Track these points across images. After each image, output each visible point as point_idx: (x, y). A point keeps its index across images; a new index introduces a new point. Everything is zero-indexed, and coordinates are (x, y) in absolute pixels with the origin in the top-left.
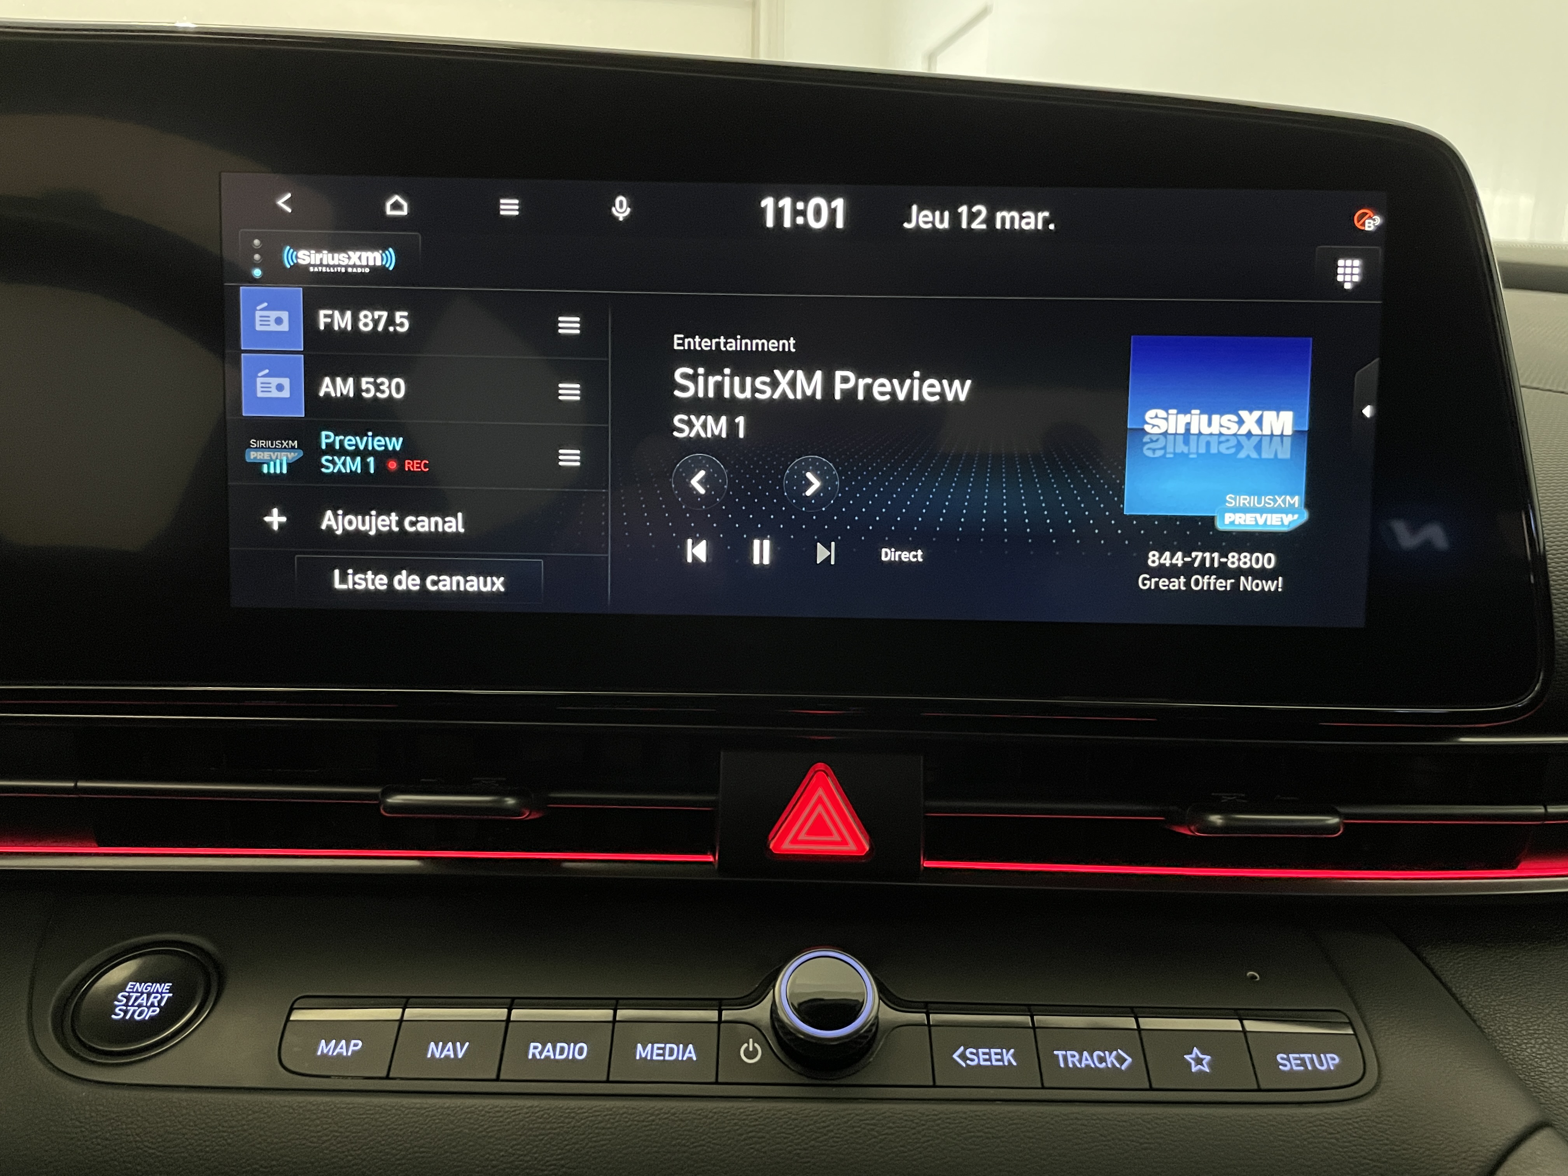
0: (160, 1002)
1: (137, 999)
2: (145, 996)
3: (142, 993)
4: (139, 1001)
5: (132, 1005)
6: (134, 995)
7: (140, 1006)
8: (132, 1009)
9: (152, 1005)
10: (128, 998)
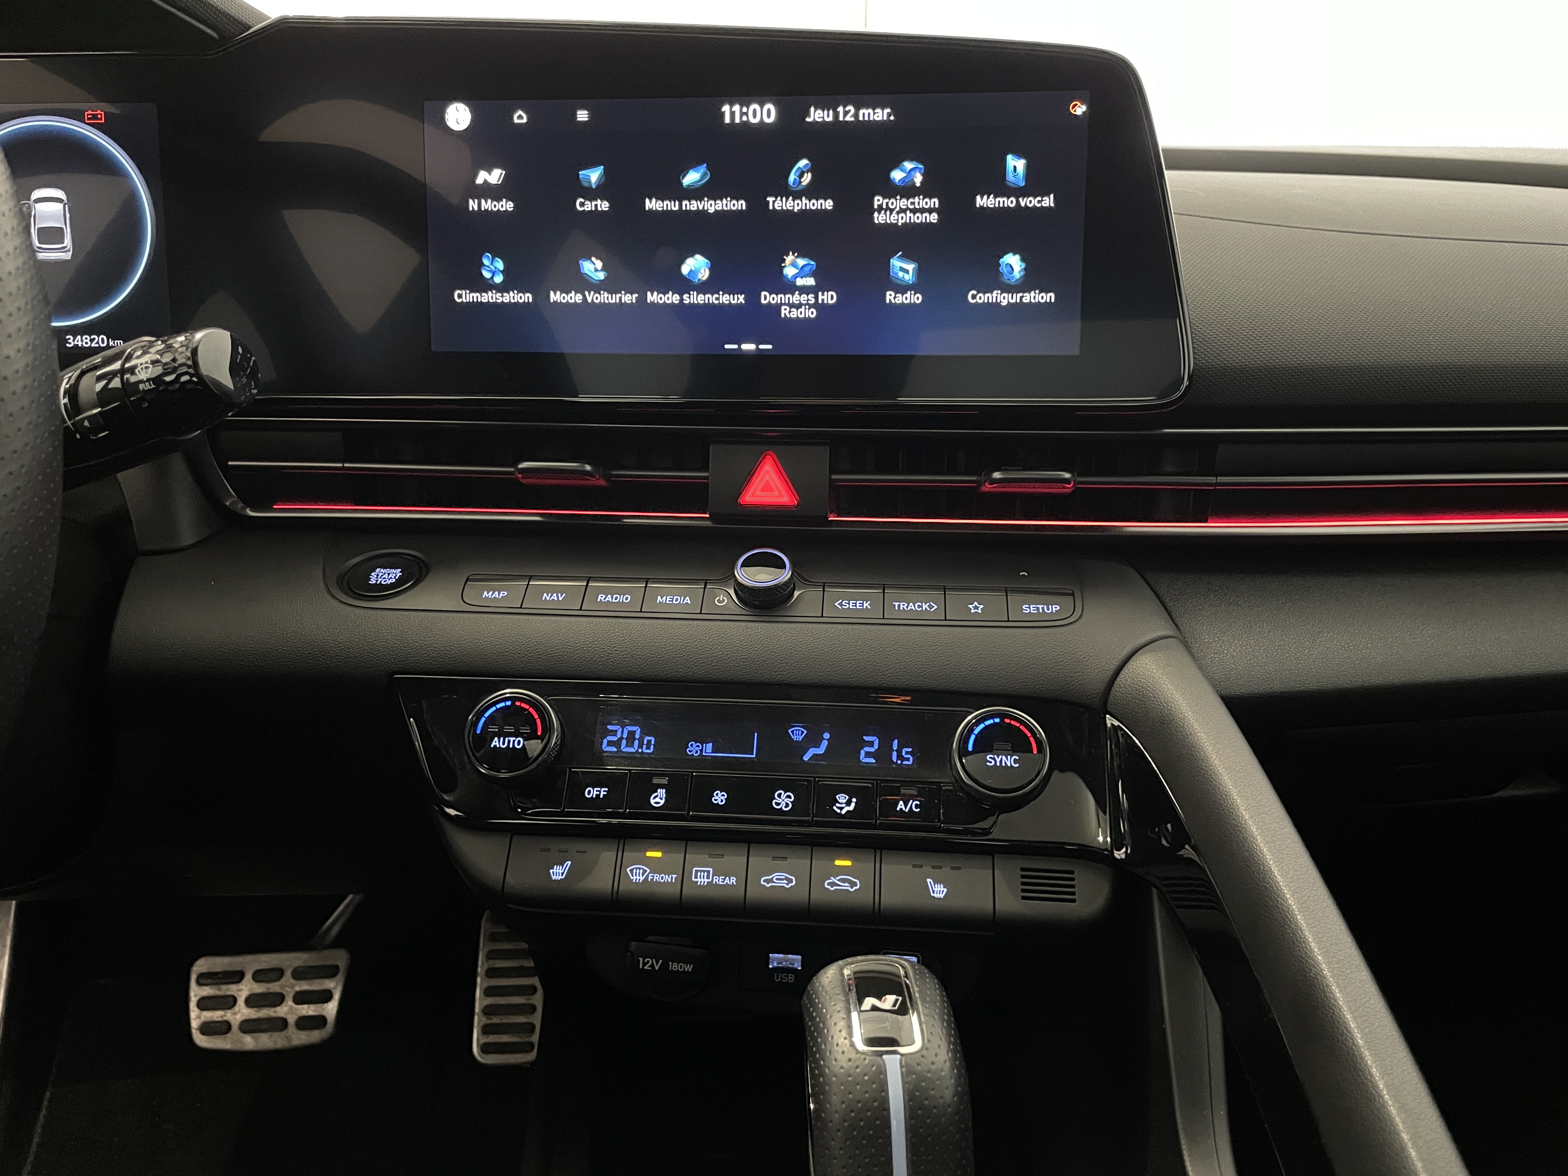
0: (395, 577)
1: (382, 576)
2: (387, 575)
3: (385, 573)
4: (384, 576)
5: (380, 578)
6: (381, 574)
7: (384, 578)
8: (380, 580)
9: (391, 578)
10: (378, 575)
